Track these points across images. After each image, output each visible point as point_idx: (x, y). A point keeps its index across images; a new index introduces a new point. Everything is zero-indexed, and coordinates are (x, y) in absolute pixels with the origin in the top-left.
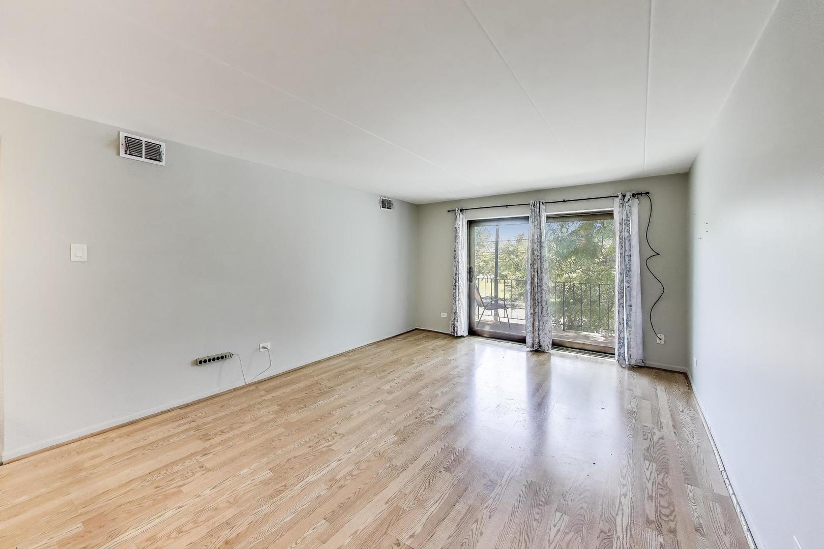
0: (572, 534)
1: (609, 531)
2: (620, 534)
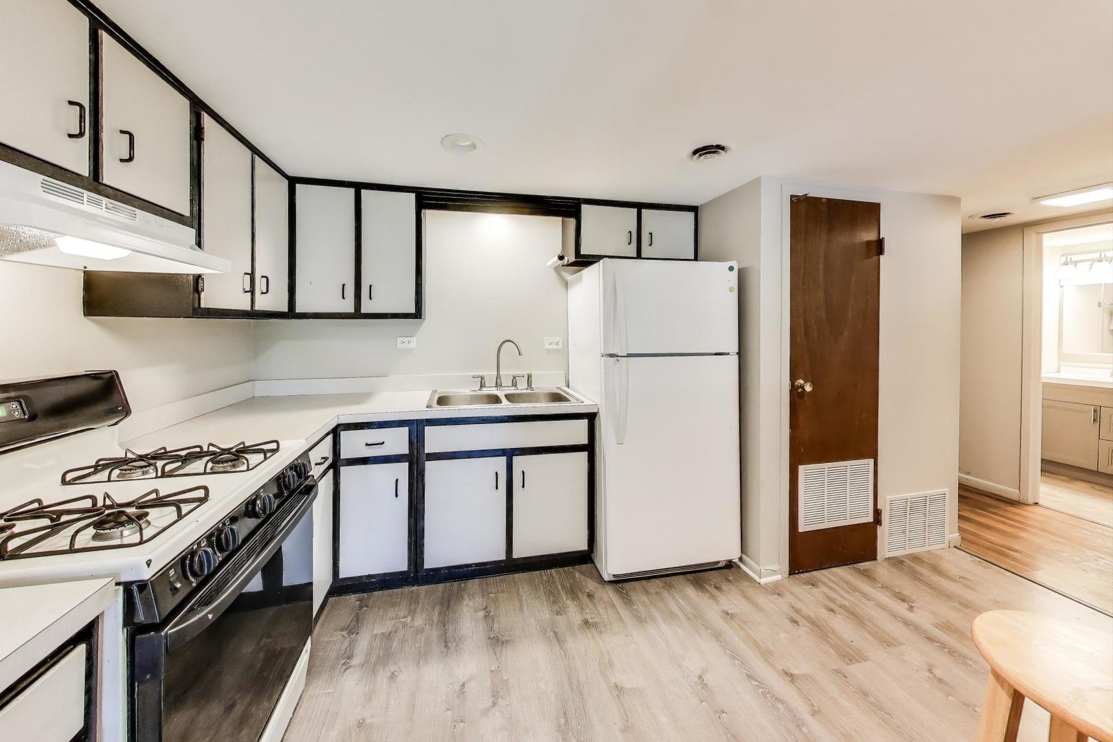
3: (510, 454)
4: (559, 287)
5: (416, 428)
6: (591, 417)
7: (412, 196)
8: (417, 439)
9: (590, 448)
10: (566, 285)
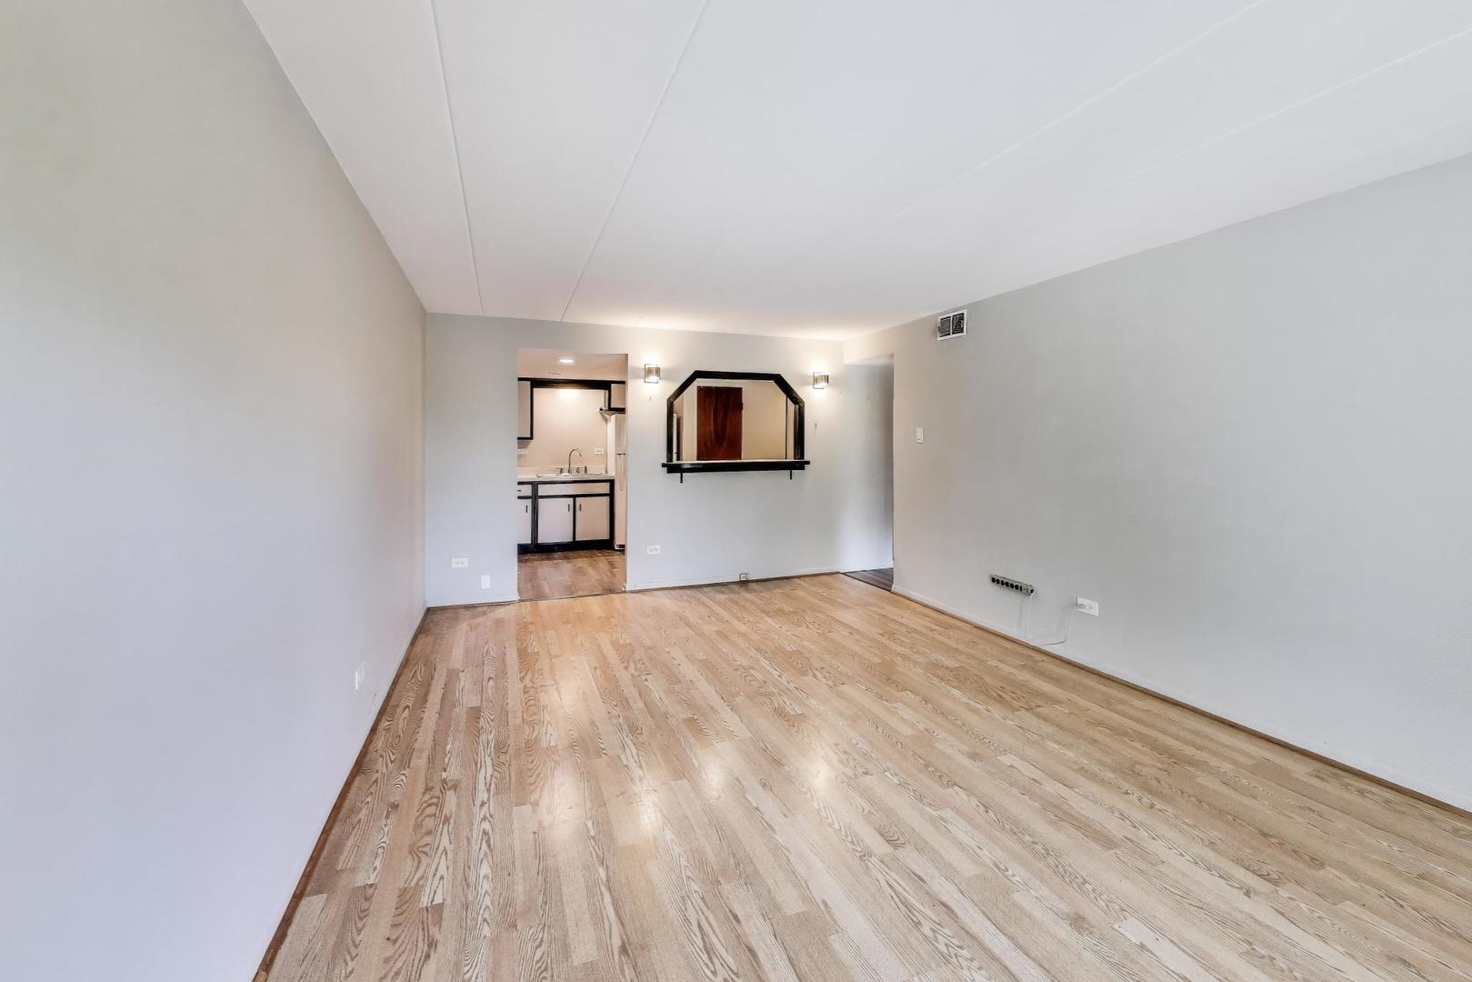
0: (534, 737)
1: (498, 757)
2: (488, 760)
3: (574, 497)
4: (603, 422)
5: (535, 485)
6: (612, 482)
7: (529, 383)
8: (535, 489)
9: (611, 495)
10: (606, 420)
